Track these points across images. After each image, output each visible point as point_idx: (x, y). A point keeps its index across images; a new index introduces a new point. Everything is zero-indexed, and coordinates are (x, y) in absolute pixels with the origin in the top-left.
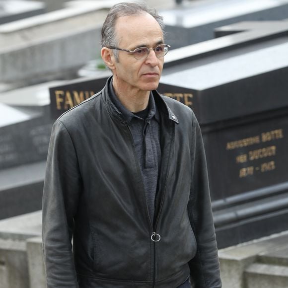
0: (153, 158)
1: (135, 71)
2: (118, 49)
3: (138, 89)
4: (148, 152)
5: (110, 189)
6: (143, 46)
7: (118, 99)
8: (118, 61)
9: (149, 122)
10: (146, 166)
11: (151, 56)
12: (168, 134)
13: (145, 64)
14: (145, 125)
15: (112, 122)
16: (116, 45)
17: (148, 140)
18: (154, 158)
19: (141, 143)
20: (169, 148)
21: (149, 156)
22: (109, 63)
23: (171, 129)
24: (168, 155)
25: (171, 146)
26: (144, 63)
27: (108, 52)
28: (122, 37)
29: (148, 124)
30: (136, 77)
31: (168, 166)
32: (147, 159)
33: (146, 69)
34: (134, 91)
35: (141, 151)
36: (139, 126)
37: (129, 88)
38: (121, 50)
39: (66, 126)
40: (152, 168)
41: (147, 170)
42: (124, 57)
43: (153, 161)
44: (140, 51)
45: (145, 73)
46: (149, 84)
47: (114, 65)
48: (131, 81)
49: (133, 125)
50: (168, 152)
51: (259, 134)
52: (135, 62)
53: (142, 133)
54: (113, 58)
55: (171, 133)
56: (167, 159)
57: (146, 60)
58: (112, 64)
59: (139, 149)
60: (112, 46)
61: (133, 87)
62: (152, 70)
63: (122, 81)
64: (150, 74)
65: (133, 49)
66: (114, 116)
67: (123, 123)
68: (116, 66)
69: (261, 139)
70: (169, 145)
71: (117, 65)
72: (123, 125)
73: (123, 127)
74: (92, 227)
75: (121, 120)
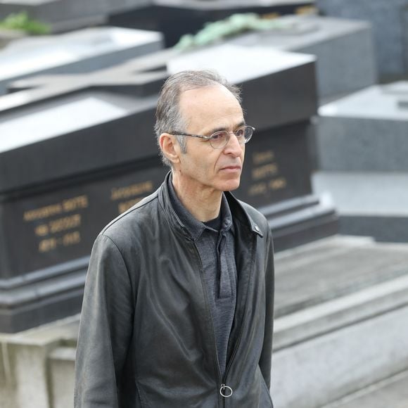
0: (229, 284)
1: (211, 164)
2: (185, 134)
3: (212, 190)
4: (223, 275)
5: (169, 329)
6: (221, 129)
8: (185, 151)
9: (225, 235)
10: (221, 295)
11: (233, 142)
12: (247, 250)
13: (224, 154)
14: (220, 239)
15: (174, 238)
16: (182, 130)
17: (223, 259)
18: (231, 284)
19: (214, 263)
20: (248, 269)
21: (224, 282)
22: (171, 155)
23: (251, 243)
24: (247, 279)
25: (251, 267)
26: (223, 152)
27: (169, 139)
28: (191, 118)
29: (223, 237)
30: (212, 173)
31: (247, 294)
33: (226, 161)
34: (207, 192)
35: (214, 275)
36: (210, 240)
37: (198, 188)
38: (190, 135)
40: (227, 297)
42: (193, 145)
43: (230, 288)
45: (224, 167)
46: (228, 181)
47: (178, 157)
48: (203, 179)
49: (203, 239)
50: (247, 275)
51: (60, 201)
52: (210, 152)
53: (216, 250)
54: (177, 148)
55: (251, 249)
56: (246, 285)
57: (225, 148)
58: (176, 156)
60: (177, 130)
61: (205, 186)
62: (234, 162)
63: (189, 178)
64: (231, 168)
65: (208, 134)
66: (177, 229)
67: (188, 240)
68: (182, 158)
69: (62, 207)
70: (249, 266)
71: (184, 157)
72: (188, 242)
73: (188, 244)
74: (138, 383)
75: (185, 235)
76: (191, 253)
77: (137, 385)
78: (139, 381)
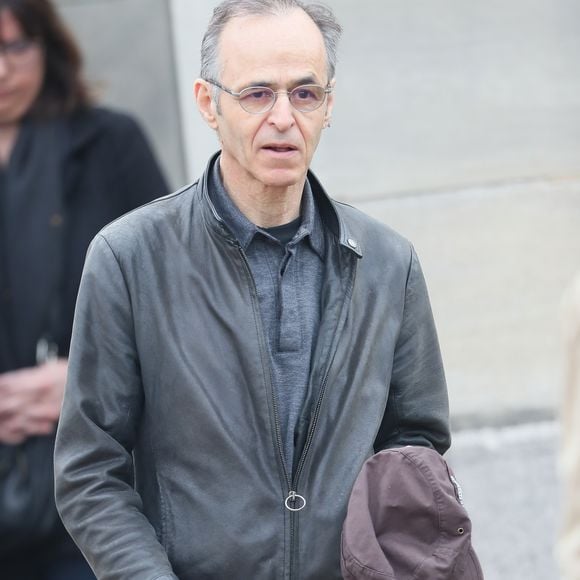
1: (246, 136)
2: (217, 84)
4: (285, 314)
7: (227, 194)
8: (218, 110)
10: (281, 346)
11: (280, 106)
12: (338, 280)
13: (267, 123)
14: (285, 257)
15: (212, 243)
16: (215, 77)
17: (288, 288)
18: (301, 331)
20: (337, 309)
22: (207, 115)
23: (347, 269)
24: (334, 324)
25: (342, 306)
27: (205, 88)
30: (249, 151)
31: (331, 346)
32: (283, 331)
35: (272, 312)
39: (113, 244)
40: (293, 351)
41: (283, 355)
42: (227, 103)
43: (298, 336)
47: (214, 120)
50: (334, 316)
52: (246, 119)
53: (277, 272)
54: (213, 105)
55: (346, 278)
56: (331, 332)
58: (212, 118)
59: (268, 306)
62: (281, 139)
66: (214, 229)
67: (229, 243)
72: (231, 248)
73: (231, 251)
74: (161, 476)
75: (225, 237)
76: (238, 267)
77: (159, 479)
78: (162, 473)
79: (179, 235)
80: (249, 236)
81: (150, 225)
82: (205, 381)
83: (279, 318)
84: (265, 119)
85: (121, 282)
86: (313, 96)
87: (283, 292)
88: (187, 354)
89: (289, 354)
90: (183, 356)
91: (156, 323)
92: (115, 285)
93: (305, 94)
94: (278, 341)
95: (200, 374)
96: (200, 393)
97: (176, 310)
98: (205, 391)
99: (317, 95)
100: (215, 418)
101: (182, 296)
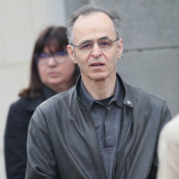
6: (88, 41)
10: (106, 145)
14: (106, 111)
27: (71, 48)
32: (106, 139)
41: (108, 149)
43: (113, 141)
44: (86, 46)
45: (91, 64)
58: (74, 59)
59: (100, 130)
67: (82, 106)
70: (127, 126)
72: (83, 108)
75: (81, 104)
79: (67, 104)
80: (92, 103)
81: (57, 101)
82: (78, 160)
83: (105, 134)
84: (91, 55)
85: (45, 123)
86: (109, 44)
87: (106, 124)
88: (70, 150)
89: (110, 148)
90: (69, 151)
91: (58, 138)
92: (43, 125)
93: (105, 44)
94: (105, 143)
95: (76, 157)
96: (76, 164)
97: (66, 133)
98: (78, 164)
99: (110, 44)
100: (83, 173)
101: (68, 128)
